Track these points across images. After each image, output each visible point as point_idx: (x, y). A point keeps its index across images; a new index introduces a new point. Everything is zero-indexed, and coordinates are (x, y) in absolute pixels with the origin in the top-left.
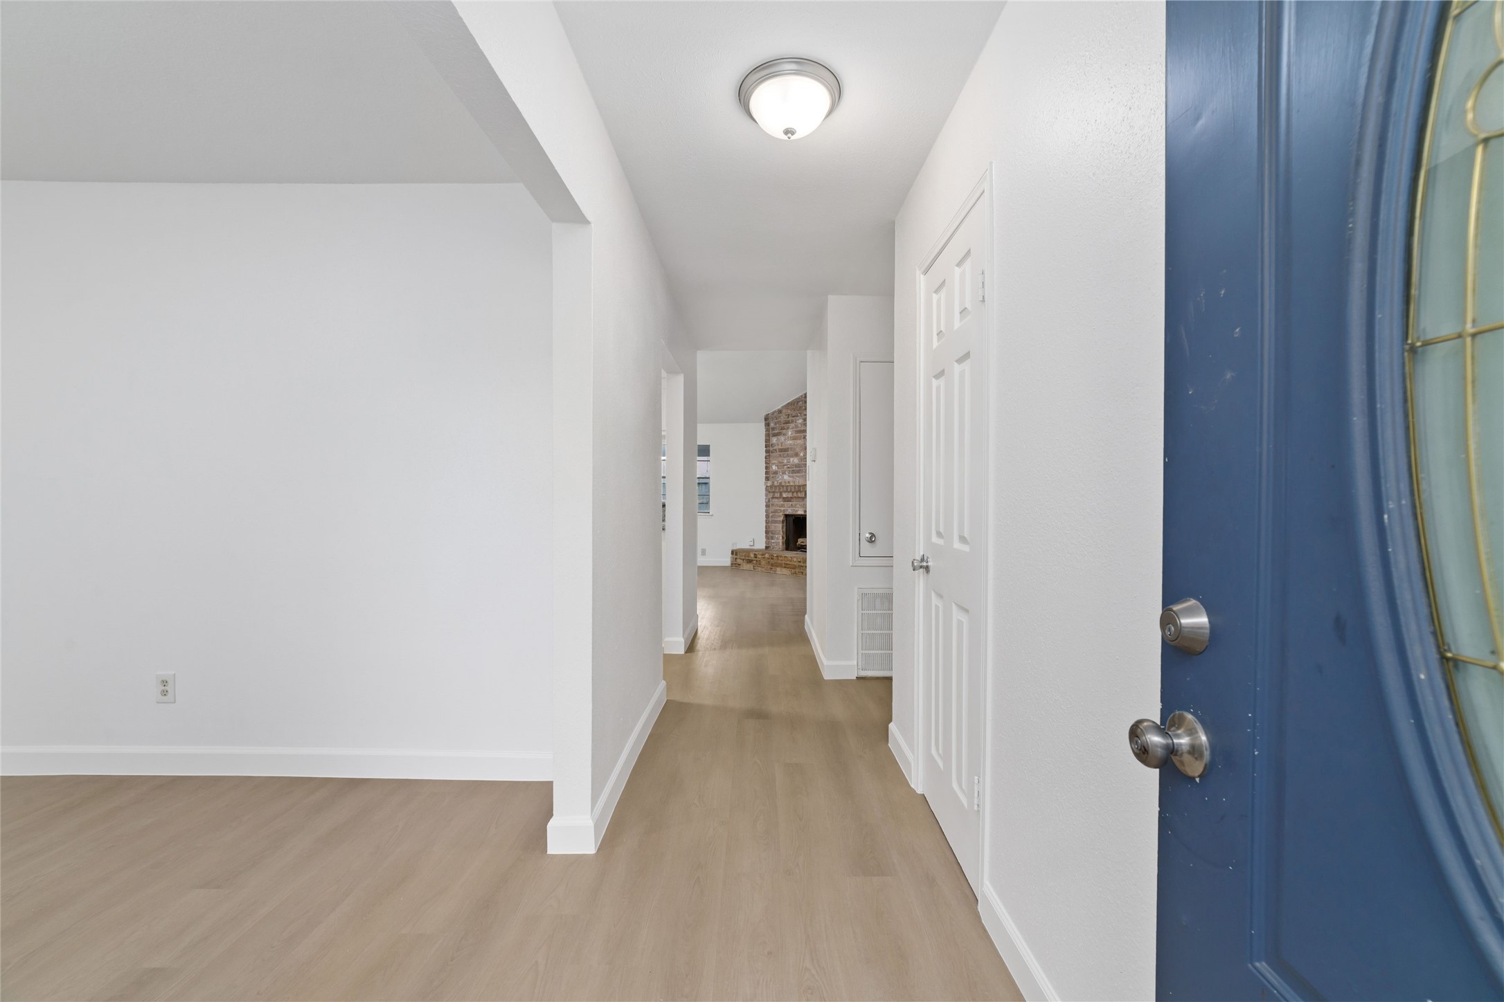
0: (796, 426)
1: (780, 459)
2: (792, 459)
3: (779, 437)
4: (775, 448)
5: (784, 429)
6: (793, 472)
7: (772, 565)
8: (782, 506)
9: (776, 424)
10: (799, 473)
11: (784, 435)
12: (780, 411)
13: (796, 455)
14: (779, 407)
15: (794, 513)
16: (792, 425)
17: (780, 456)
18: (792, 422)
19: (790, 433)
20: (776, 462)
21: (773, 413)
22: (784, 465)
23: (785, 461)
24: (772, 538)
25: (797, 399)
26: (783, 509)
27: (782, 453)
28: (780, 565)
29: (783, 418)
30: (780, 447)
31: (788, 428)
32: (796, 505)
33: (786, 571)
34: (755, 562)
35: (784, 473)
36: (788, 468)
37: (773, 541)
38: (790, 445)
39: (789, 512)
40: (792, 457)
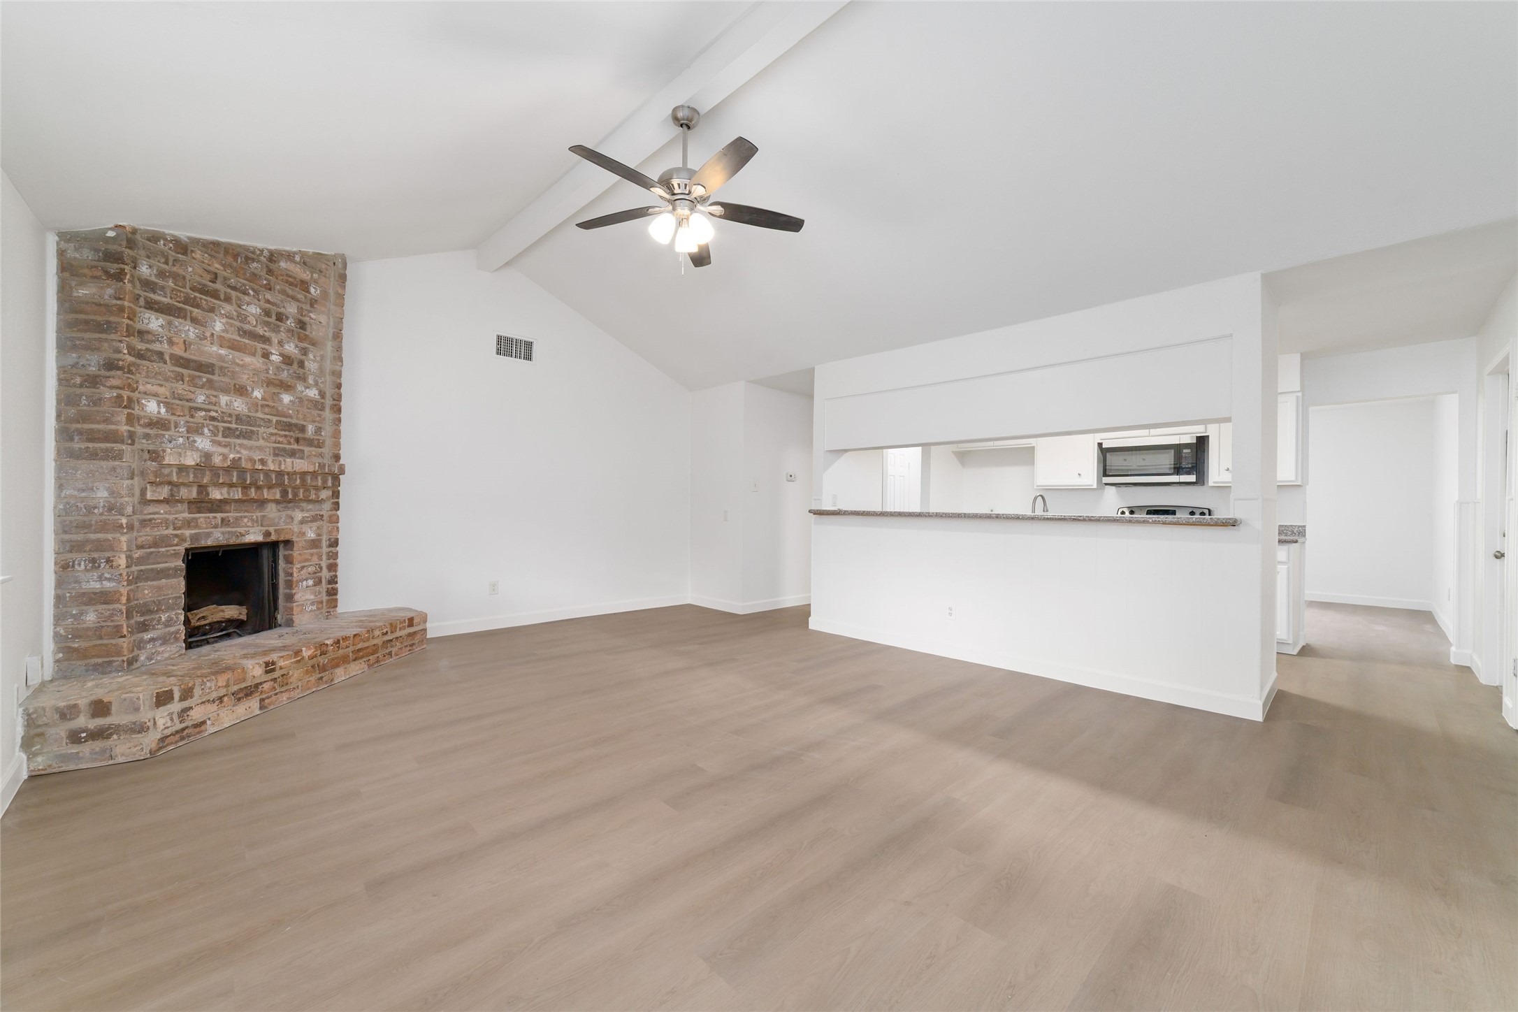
0: (243, 318)
1: (180, 388)
2: (224, 399)
3: (177, 322)
4: (156, 347)
5: (198, 306)
6: (228, 432)
7: (323, 669)
8: (188, 524)
9: (161, 274)
10: (250, 438)
11: (194, 321)
12: (182, 247)
13: (241, 391)
14: (183, 234)
15: (238, 541)
16: (227, 308)
17: (180, 378)
18: (228, 299)
19: (218, 326)
20: (161, 390)
21: (155, 237)
22: (200, 409)
23: (201, 399)
24: (144, 627)
25: (245, 248)
26: (187, 533)
27: (185, 372)
28: (345, 660)
29: (192, 271)
30: (178, 350)
31: (212, 310)
32: (237, 519)
33: (357, 668)
34: (266, 686)
35: (195, 430)
36: (213, 419)
37: (147, 636)
38: (221, 358)
39: (216, 537)
40: (226, 391)
